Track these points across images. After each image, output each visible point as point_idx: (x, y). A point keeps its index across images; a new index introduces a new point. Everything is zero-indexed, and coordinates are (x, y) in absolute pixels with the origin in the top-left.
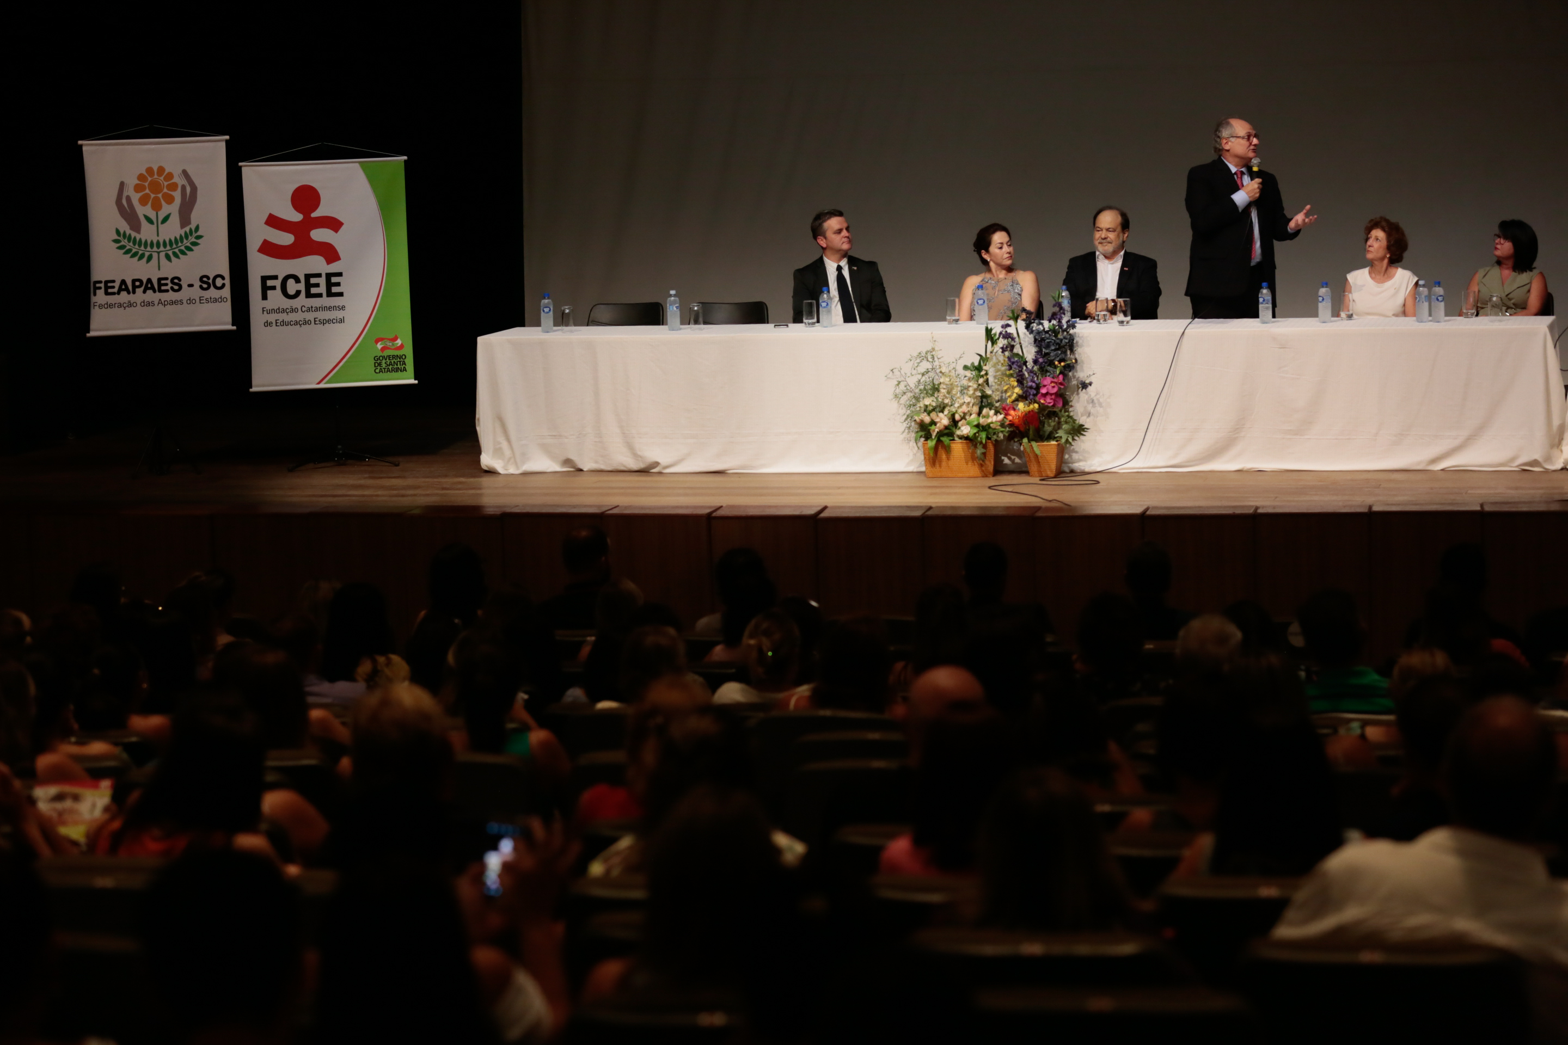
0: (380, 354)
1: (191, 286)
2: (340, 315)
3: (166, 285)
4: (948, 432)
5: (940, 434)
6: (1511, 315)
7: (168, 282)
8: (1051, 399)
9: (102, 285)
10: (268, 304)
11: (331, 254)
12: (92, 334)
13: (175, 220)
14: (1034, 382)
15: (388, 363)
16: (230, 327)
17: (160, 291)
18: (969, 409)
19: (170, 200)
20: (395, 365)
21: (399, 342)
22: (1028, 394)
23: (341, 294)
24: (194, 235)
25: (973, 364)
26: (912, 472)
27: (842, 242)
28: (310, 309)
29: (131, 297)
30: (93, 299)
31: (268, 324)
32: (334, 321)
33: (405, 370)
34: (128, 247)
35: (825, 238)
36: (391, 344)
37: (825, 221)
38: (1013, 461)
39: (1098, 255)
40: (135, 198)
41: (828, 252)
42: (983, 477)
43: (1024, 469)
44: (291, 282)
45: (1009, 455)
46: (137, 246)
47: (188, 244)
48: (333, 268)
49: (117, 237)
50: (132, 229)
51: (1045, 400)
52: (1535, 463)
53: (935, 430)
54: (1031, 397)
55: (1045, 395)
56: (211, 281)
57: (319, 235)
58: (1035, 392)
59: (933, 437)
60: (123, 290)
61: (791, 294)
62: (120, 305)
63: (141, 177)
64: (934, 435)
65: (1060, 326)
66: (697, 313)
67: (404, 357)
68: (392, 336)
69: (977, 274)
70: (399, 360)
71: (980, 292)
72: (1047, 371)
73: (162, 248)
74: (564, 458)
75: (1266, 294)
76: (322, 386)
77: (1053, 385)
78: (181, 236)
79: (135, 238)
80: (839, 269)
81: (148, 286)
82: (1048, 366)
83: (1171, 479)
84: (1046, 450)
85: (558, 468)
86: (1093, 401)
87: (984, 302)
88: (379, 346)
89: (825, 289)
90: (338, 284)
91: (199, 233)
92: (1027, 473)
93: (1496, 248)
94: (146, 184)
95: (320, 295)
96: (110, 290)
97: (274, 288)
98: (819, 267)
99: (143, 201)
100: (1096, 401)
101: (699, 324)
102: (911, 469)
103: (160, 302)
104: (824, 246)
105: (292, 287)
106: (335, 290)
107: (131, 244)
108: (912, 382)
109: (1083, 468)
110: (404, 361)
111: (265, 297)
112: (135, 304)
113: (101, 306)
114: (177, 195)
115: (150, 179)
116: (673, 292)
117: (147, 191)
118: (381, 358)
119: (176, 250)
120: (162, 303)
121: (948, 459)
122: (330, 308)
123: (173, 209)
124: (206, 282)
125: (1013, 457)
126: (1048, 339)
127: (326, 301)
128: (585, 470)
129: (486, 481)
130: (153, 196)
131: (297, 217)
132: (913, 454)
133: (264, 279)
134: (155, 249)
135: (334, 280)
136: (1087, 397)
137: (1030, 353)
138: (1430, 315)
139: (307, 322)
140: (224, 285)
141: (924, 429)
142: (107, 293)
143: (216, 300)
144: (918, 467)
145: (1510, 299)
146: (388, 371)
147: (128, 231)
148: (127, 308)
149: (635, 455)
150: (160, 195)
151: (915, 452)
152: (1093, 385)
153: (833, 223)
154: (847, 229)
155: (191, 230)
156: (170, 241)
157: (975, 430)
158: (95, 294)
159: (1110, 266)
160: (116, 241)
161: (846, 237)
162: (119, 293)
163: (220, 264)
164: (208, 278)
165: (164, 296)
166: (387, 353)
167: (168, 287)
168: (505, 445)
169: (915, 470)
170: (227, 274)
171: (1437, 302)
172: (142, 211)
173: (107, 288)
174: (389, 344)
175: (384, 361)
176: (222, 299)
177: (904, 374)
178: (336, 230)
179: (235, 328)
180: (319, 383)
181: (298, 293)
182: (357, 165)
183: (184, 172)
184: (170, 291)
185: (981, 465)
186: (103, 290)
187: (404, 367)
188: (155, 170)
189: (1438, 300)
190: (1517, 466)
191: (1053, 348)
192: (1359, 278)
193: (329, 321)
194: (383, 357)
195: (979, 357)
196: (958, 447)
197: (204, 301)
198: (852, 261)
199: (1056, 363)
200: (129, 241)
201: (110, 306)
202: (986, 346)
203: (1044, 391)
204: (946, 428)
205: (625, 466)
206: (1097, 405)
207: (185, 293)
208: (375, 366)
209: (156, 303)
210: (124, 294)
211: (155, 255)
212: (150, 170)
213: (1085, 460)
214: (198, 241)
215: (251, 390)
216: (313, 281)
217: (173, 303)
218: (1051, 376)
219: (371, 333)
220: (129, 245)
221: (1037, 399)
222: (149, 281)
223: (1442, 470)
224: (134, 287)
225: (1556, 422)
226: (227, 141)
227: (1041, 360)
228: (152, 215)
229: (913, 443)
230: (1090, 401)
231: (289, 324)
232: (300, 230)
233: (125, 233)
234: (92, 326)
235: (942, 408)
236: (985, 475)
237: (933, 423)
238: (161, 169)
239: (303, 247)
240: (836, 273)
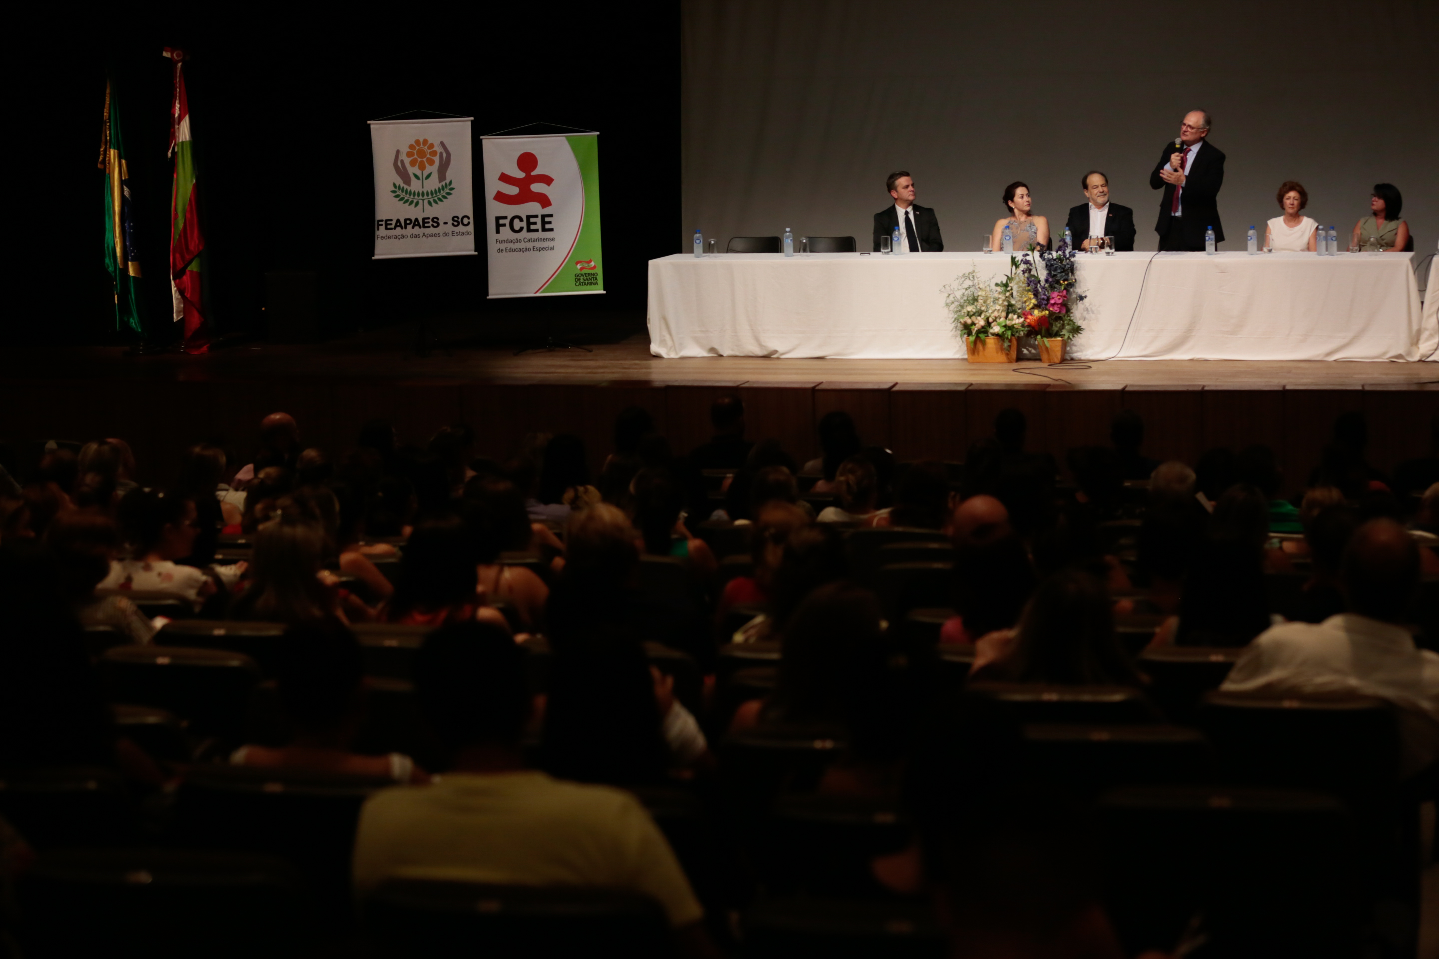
0: (579, 272)
1: (446, 223)
2: (550, 244)
3: (428, 222)
4: (984, 330)
5: (979, 332)
6: (1383, 251)
7: (430, 220)
8: (1058, 307)
9: (383, 223)
10: (500, 237)
11: (545, 201)
12: (376, 257)
13: (435, 177)
14: (1045, 295)
15: (585, 279)
16: (473, 253)
17: (424, 227)
18: (999, 314)
19: (431, 163)
20: (590, 280)
21: (593, 264)
22: (1041, 304)
23: (552, 230)
24: (449, 187)
25: (1002, 282)
26: (958, 359)
27: (908, 194)
28: (529, 240)
29: (404, 232)
30: (377, 233)
31: (500, 251)
32: (547, 249)
33: (597, 283)
34: (402, 196)
35: (897, 191)
36: (587, 265)
37: (897, 179)
38: (1030, 352)
39: (1091, 205)
40: (407, 161)
41: (898, 202)
42: (1009, 363)
43: (1038, 357)
44: (516, 221)
45: (1027, 347)
46: (408, 196)
47: (444, 194)
48: (547, 211)
49: (394, 189)
50: (405, 183)
51: (1053, 308)
52: (1400, 356)
53: (975, 329)
54: (1043, 306)
55: (1053, 305)
56: (460, 220)
57: (536, 188)
58: (1046, 302)
59: (973, 334)
60: (398, 226)
62: (396, 237)
63: (411, 147)
64: (974, 332)
65: (1065, 256)
66: (805, 245)
67: (596, 275)
68: (588, 260)
69: (1005, 218)
70: (592, 276)
71: (1007, 231)
72: (1055, 288)
73: (425, 197)
74: (709, 347)
75: (1211, 234)
76: (538, 295)
77: (1059, 297)
78: (439, 188)
79: (407, 190)
80: (907, 213)
81: (416, 223)
82: (1056, 284)
83: (1142, 365)
84: (1053, 344)
85: (705, 354)
86: (1087, 310)
87: (1010, 238)
88: (579, 266)
89: (896, 227)
90: (550, 223)
91: (451, 186)
92: (1040, 360)
93: (1373, 205)
94: (415, 152)
95: (537, 230)
96: (389, 227)
97: (504, 225)
98: (892, 212)
99: (413, 164)
100: (1089, 309)
101: (807, 252)
102: (958, 356)
103: (424, 235)
104: (896, 197)
105: (517, 224)
106: (547, 226)
107: (404, 194)
108: (958, 294)
109: (1080, 357)
110: (596, 278)
111: (498, 232)
112: (406, 237)
113: (382, 238)
114: (437, 159)
115: (417, 148)
116: (788, 229)
117: (416, 156)
118: (580, 275)
119: (436, 198)
120: (425, 236)
121: (984, 349)
122: (543, 240)
123: (434, 169)
124: (457, 221)
125: (1030, 349)
126: (1055, 264)
127: (541, 235)
128: (725, 355)
129: (654, 363)
130: (419, 160)
131: (521, 175)
132: (959, 346)
133: (498, 219)
134: (421, 197)
135: (547, 219)
136: (1083, 306)
137: (1042, 274)
138: (1327, 250)
139: (527, 250)
140: (469, 223)
141: (967, 329)
142: (387, 229)
143: (463, 234)
144: (962, 356)
145: (1383, 240)
146: (585, 284)
147: (402, 185)
148: (401, 239)
149: (761, 346)
150: (424, 159)
151: (960, 344)
152: (1087, 298)
153: (902, 181)
154: (913, 185)
155: (446, 184)
156: (431, 191)
157: (1003, 329)
158: (378, 229)
159: (1099, 213)
160: (393, 192)
161: (911, 191)
162: (395, 228)
163: (467, 209)
164: (458, 218)
165: (427, 231)
166: (584, 271)
167: (430, 225)
168: (667, 337)
169: (960, 357)
170: (471, 215)
171: (1331, 241)
172: (411, 170)
173: (386, 225)
174: (586, 265)
175: (582, 277)
176: (467, 233)
177: (953, 289)
178: (549, 184)
179: (476, 253)
180: (536, 293)
181: (521, 229)
182: (564, 138)
183: (442, 144)
184: (431, 227)
185: (1007, 354)
186: (384, 226)
187: (596, 282)
188: (421, 141)
189: (1332, 239)
190: (1387, 359)
191: (1059, 271)
192: (1277, 225)
193: (543, 249)
194: (581, 274)
195: (1006, 278)
196: (991, 342)
197: (455, 234)
198: (916, 208)
199: (1062, 282)
200: (402, 192)
201: (389, 237)
202: (1011, 269)
203: (1052, 302)
204: (983, 327)
205: (753, 353)
206: (1090, 312)
207: (442, 228)
208: (576, 281)
209: (421, 235)
210: (398, 229)
211: (421, 202)
212: (417, 142)
213: (1081, 351)
214: (451, 192)
215: (488, 297)
216: (532, 220)
217: (433, 235)
218: (1058, 291)
219: (574, 257)
220: (403, 195)
221: (1047, 307)
222: (416, 220)
223: (1334, 361)
224: (406, 224)
225: (1415, 327)
226: (472, 121)
227: (1050, 280)
228: (419, 173)
229: (959, 339)
230: (1085, 309)
231: (515, 250)
232: (524, 184)
233: (399, 186)
234: (377, 251)
235: (979, 313)
236: (1010, 361)
237: (973, 324)
238: (425, 141)
239: (525, 196)
240: (904, 216)
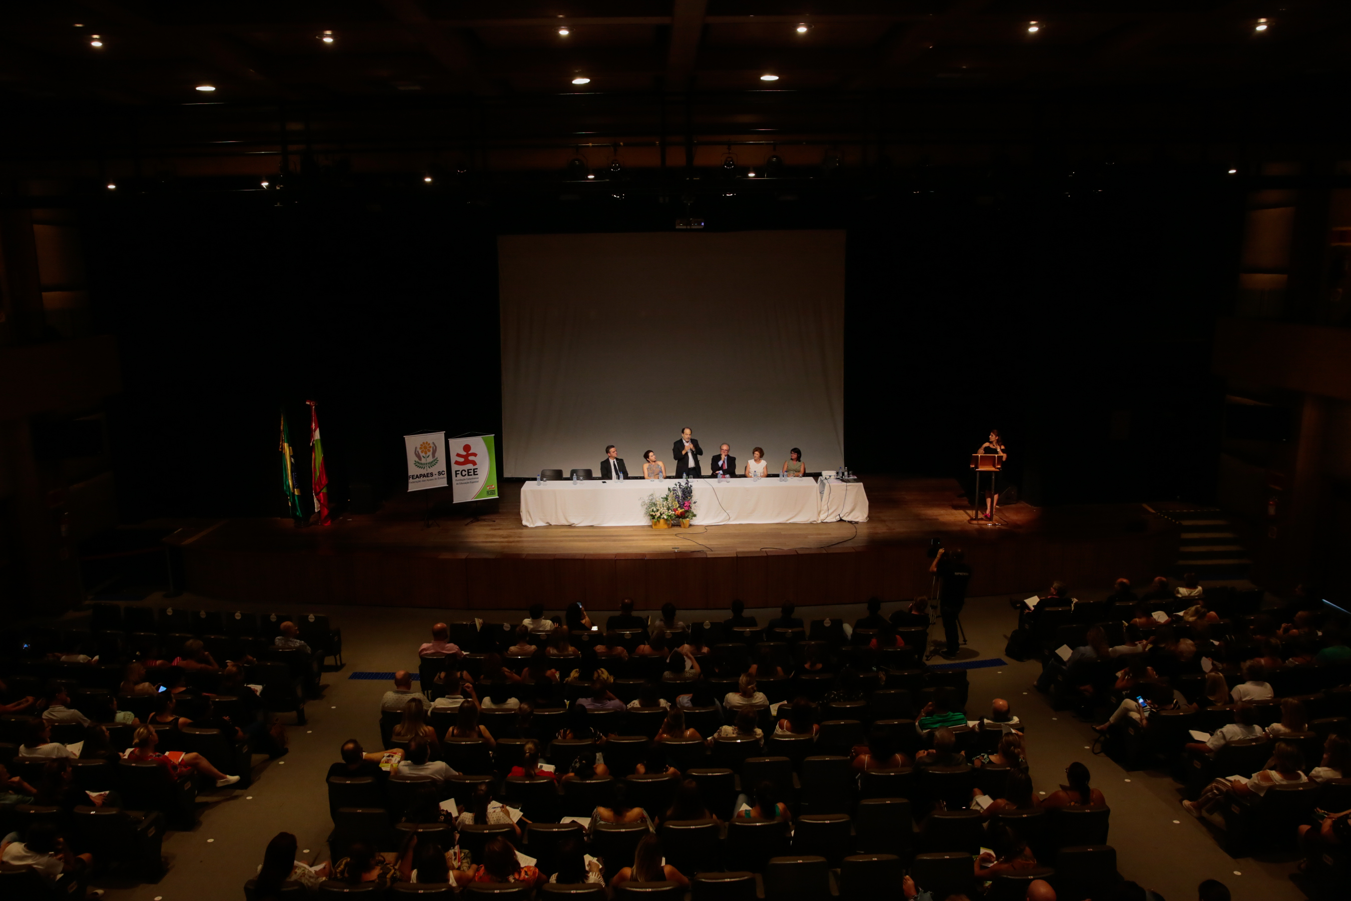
1: (436, 475)
2: (477, 480)
4: (659, 517)
5: (658, 518)
7: (429, 474)
8: (686, 507)
9: (411, 477)
10: (458, 478)
11: (474, 463)
12: (409, 491)
13: (431, 456)
17: (427, 477)
18: (665, 511)
19: (429, 451)
20: (492, 493)
21: (493, 486)
22: (680, 506)
23: (477, 474)
28: (469, 479)
29: (419, 479)
30: (409, 481)
31: (457, 484)
32: (476, 482)
33: (495, 495)
35: (610, 453)
37: (610, 449)
40: (420, 451)
41: (610, 457)
43: (679, 524)
44: (463, 472)
46: (420, 465)
47: (435, 463)
48: (475, 467)
52: (815, 521)
53: (656, 517)
57: (471, 458)
60: (417, 477)
61: (600, 468)
62: (416, 482)
63: (421, 445)
64: (656, 518)
65: (688, 486)
67: (495, 492)
68: (491, 485)
73: (427, 465)
74: (546, 522)
76: (473, 500)
77: (687, 503)
78: (433, 461)
79: (420, 462)
80: (614, 462)
81: (424, 476)
82: (685, 498)
84: (686, 521)
85: (545, 524)
88: (488, 488)
90: (476, 472)
91: (438, 459)
93: (792, 456)
94: (423, 447)
95: (471, 475)
97: (459, 474)
98: (607, 461)
99: (422, 452)
100: (698, 506)
105: (464, 473)
106: (476, 473)
108: (647, 502)
111: (456, 476)
112: (421, 481)
113: (411, 483)
114: (431, 449)
115: (424, 445)
116: (574, 474)
117: (423, 449)
118: (489, 491)
119: (432, 465)
120: (428, 480)
121: (659, 524)
122: (475, 478)
123: (430, 453)
124: (440, 473)
126: (685, 490)
127: (473, 476)
128: (552, 525)
129: (524, 529)
131: (464, 453)
133: (456, 471)
135: (475, 470)
136: (695, 506)
137: (680, 494)
139: (468, 483)
140: (445, 474)
141: (653, 517)
142: (413, 479)
146: (490, 495)
147: (418, 461)
148: (418, 483)
149: (568, 521)
150: (427, 450)
152: (697, 502)
153: (612, 450)
155: (435, 459)
156: (430, 462)
157: (668, 517)
160: (415, 464)
162: (416, 479)
163: (444, 468)
165: (428, 478)
166: (490, 489)
167: (429, 476)
168: (530, 519)
169: (647, 525)
170: (445, 470)
172: (422, 455)
173: (413, 477)
174: (491, 487)
175: (490, 493)
176: (444, 478)
177: (644, 499)
178: (476, 456)
179: (448, 486)
181: (465, 475)
182: (481, 438)
183: (433, 443)
185: (668, 525)
191: (687, 493)
192: (752, 463)
193: (474, 482)
195: (666, 495)
196: (662, 521)
197: (440, 479)
198: (617, 459)
199: (688, 497)
201: (413, 482)
202: (668, 492)
203: (684, 504)
205: (564, 524)
207: (434, 477)
208: (487, 494)
209: (426, 480)
211: (426, 467)
212: (424, 443)
214: (438, 462)
215: (453, 503)
216: (470, 471)
217: (431, 480)
218: (686, 500)
219: (487, 484)
220: (418, 465)
221: (683, 507)
222: (424, 474)
223: (788, 523)
224: (420, 476)
225: (819, 510)
226: (445, 433)
227: (683, 496)
228: (425, 456)
231: (463, 483)
232: (466, 457)
234: (409, 488)
235: (658, 510)
236: (669, 528)
237: (656, 515)
238: (427, 443)
239: (467, 462)
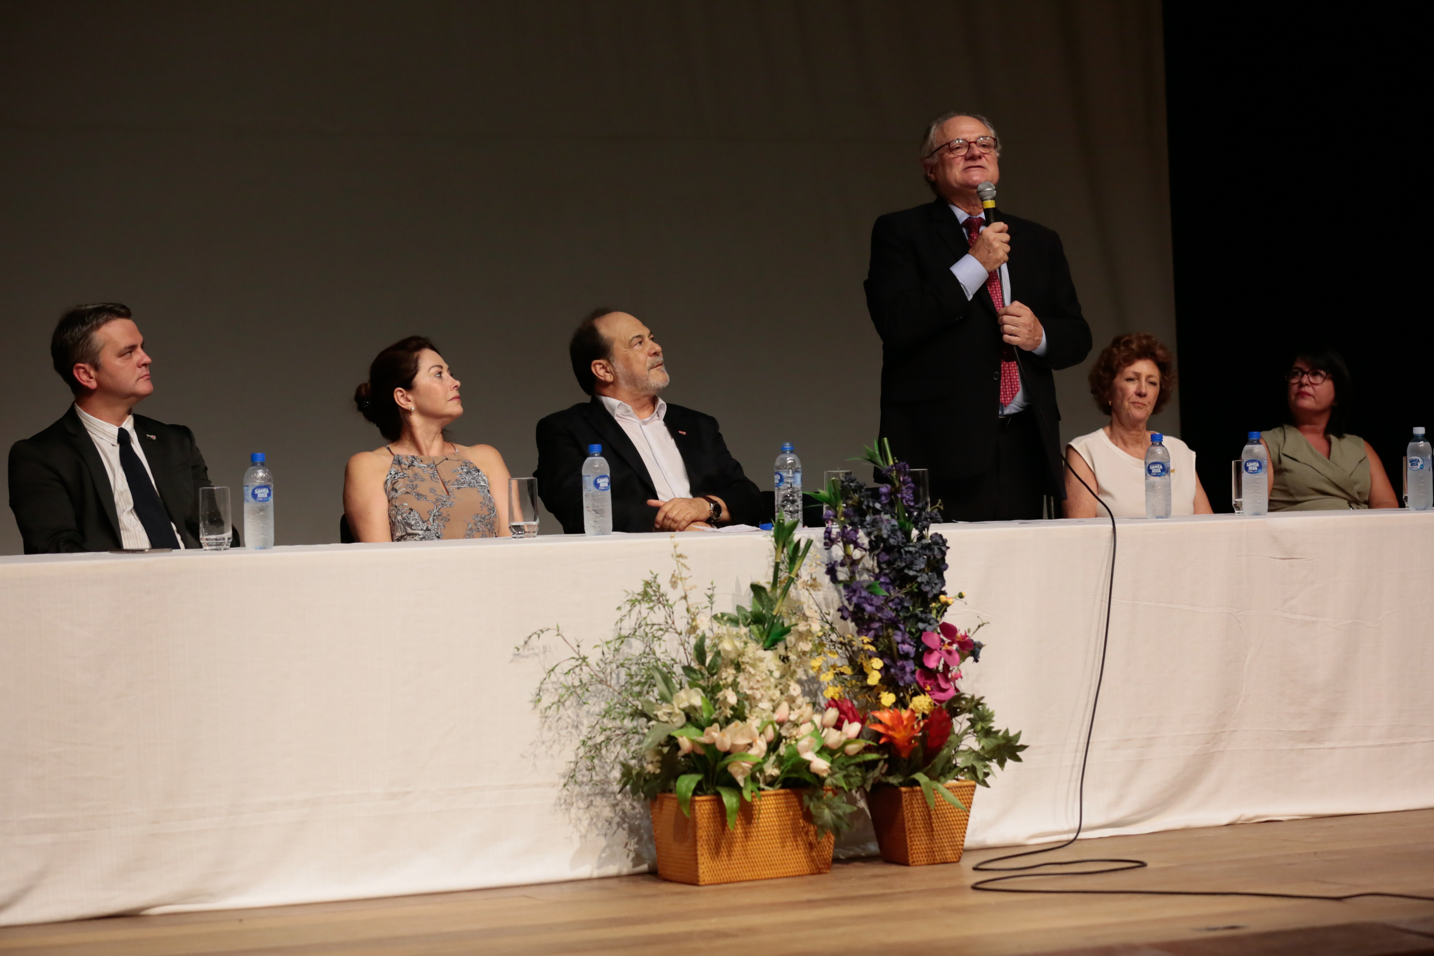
18: (793, 713)
27: (136, 377)
35: (96, 367)
41: (96, 402)
58: (913, 665)
80: (123, 438)
102: (586, 870)
104: (93, 384)
132: (581, 837)
151: (583, 831)
154: (142, 347)
159: (645, 429)
161: (145, 365)
169: (596, 874)
236: (817, 870)
240: (117, 449)
